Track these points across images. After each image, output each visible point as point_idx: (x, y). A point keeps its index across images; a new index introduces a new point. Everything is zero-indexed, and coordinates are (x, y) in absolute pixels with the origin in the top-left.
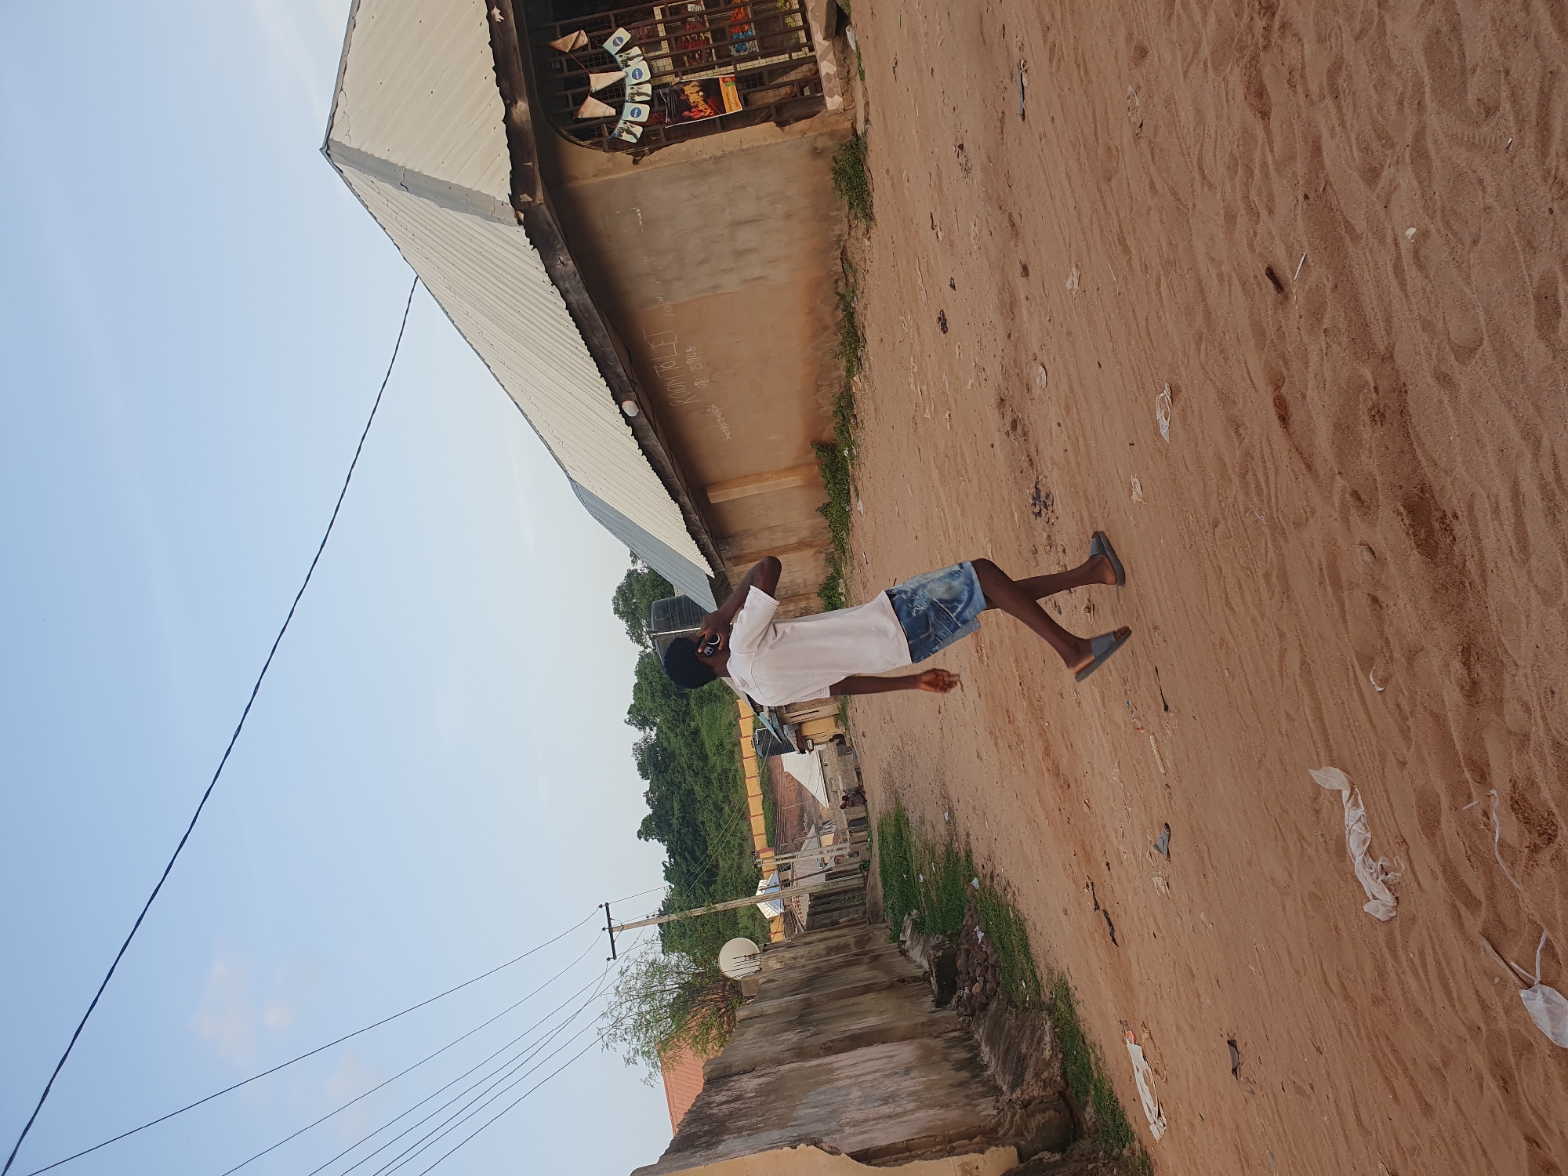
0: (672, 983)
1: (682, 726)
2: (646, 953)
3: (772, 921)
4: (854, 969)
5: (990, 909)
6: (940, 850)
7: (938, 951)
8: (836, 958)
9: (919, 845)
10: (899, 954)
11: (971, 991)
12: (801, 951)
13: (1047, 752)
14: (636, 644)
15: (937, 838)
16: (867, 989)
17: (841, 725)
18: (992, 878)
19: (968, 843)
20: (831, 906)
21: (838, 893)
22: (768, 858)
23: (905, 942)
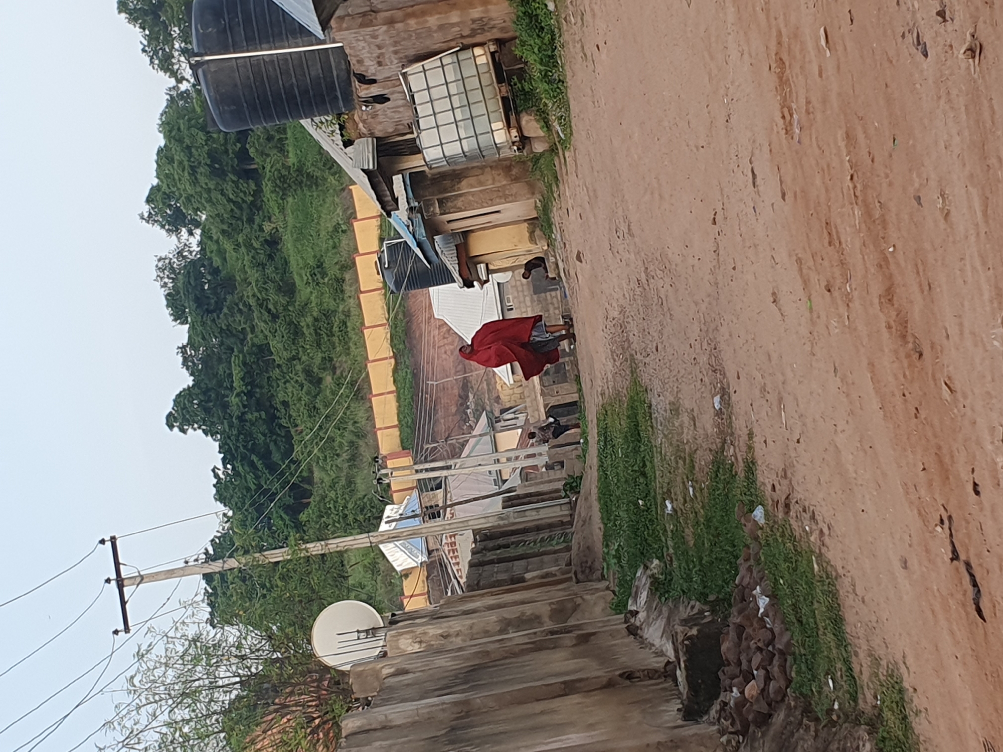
0: (228, 674)
1: (247, 230)
2: (183, 623)
3: (406, 576)
4: (543, 656)
5: (782, 557)
6: (703, 459)
7: (691, 628)
8: (517, 637)
9: (668, 451)
10: (625, 632)
11: (742, 693)
12: (456, 625)
13: (889, 296)
14: (161, 73)
15: (699, 441)
16: (569, 688)
17: (540, 238)
18: (787, 506)
19: (750, 448)
20: (512, 552)
21: (525, 531)
22: (404, 468)
23: (637, 612)
